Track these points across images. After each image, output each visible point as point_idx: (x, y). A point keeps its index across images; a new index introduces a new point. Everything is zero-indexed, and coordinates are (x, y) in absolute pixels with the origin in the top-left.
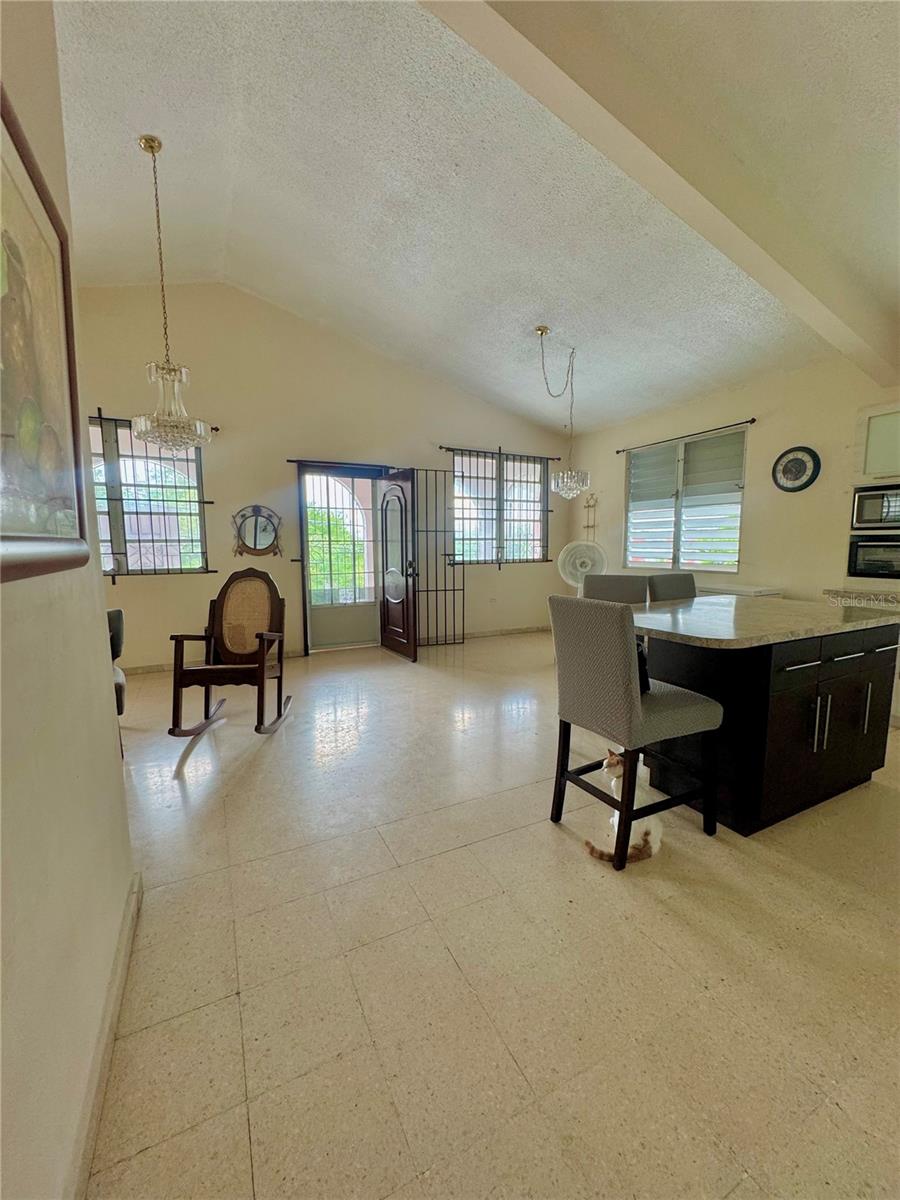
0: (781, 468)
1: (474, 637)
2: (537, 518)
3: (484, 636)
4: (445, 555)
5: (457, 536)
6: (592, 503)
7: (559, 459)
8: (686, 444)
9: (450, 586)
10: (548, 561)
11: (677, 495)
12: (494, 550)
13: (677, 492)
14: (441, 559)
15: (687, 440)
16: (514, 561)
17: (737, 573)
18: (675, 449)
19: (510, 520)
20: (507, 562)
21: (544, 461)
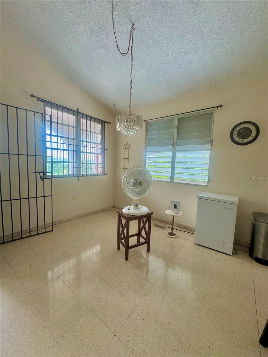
0: (236, 132)
1: (60, 222)
2: (99, 152)
3: (68, 221)
4: (36, 172)
5: (48, 160)
6: (127, 146)
7: (110, 123)
8: (179, 119)
9: (40, 194)
10: (105, 175)
11: (173, 144)
12: (75, 169)
13: (174, 143)
14: (32, 176)
15: (179, 116)
16: (87, 175)
17: (208, 186)
18: (172, 121)
19: (84, 152)
20: (83, 176)
21: (103, 123)
